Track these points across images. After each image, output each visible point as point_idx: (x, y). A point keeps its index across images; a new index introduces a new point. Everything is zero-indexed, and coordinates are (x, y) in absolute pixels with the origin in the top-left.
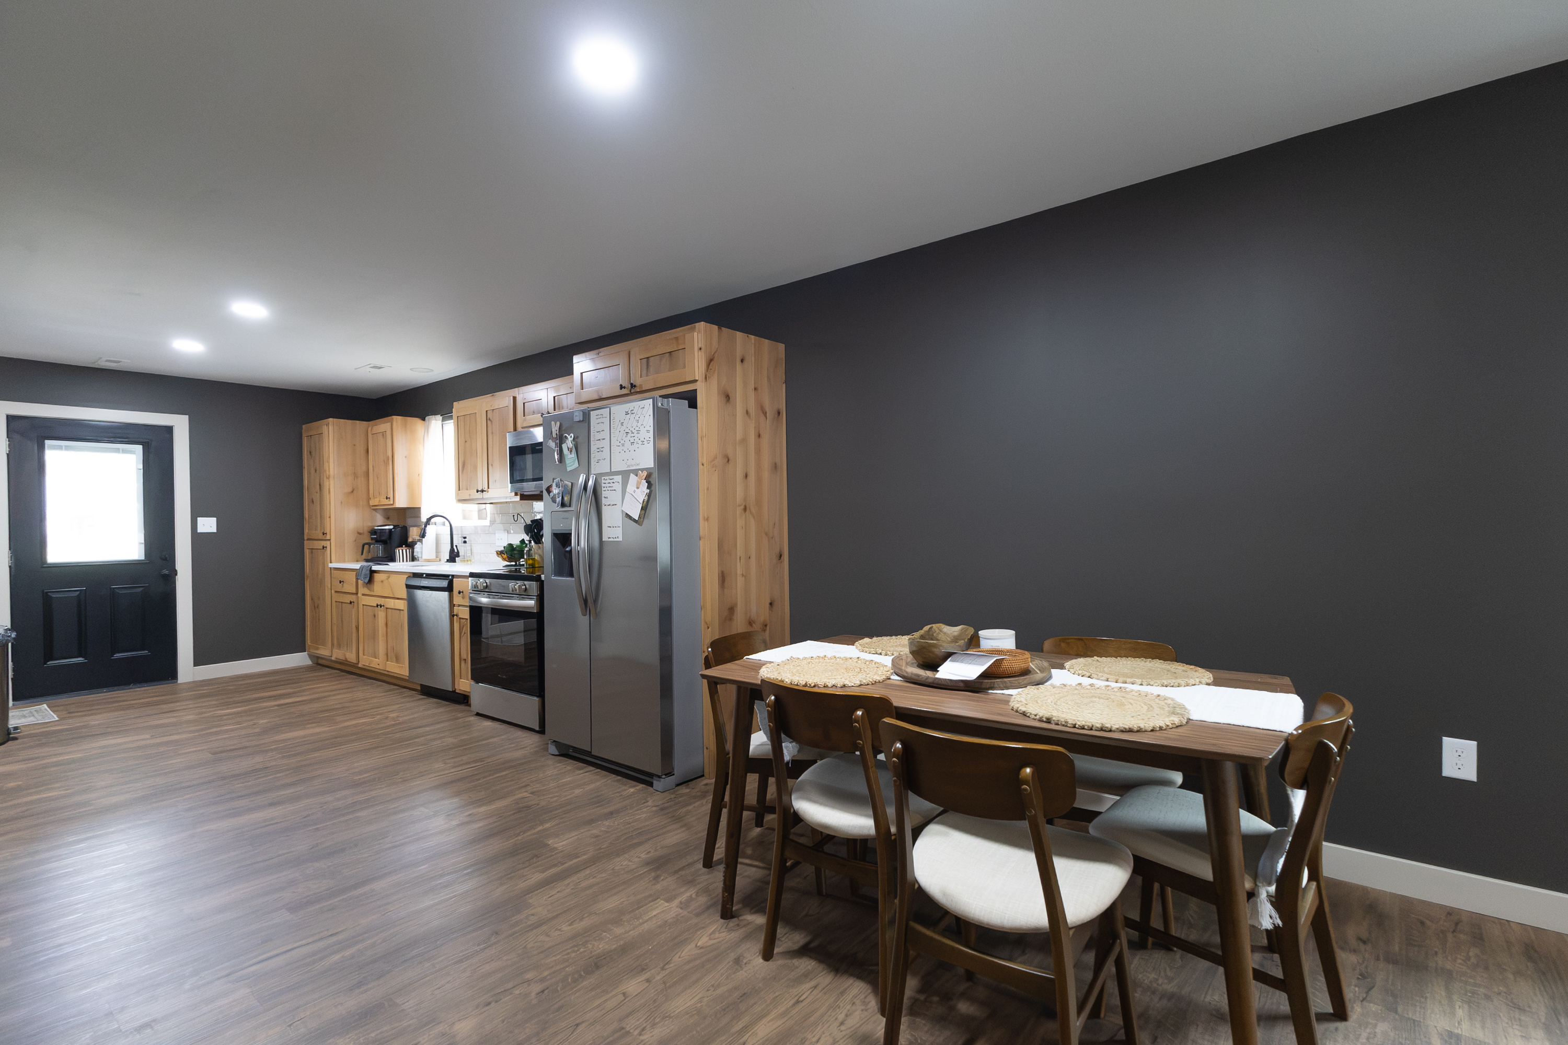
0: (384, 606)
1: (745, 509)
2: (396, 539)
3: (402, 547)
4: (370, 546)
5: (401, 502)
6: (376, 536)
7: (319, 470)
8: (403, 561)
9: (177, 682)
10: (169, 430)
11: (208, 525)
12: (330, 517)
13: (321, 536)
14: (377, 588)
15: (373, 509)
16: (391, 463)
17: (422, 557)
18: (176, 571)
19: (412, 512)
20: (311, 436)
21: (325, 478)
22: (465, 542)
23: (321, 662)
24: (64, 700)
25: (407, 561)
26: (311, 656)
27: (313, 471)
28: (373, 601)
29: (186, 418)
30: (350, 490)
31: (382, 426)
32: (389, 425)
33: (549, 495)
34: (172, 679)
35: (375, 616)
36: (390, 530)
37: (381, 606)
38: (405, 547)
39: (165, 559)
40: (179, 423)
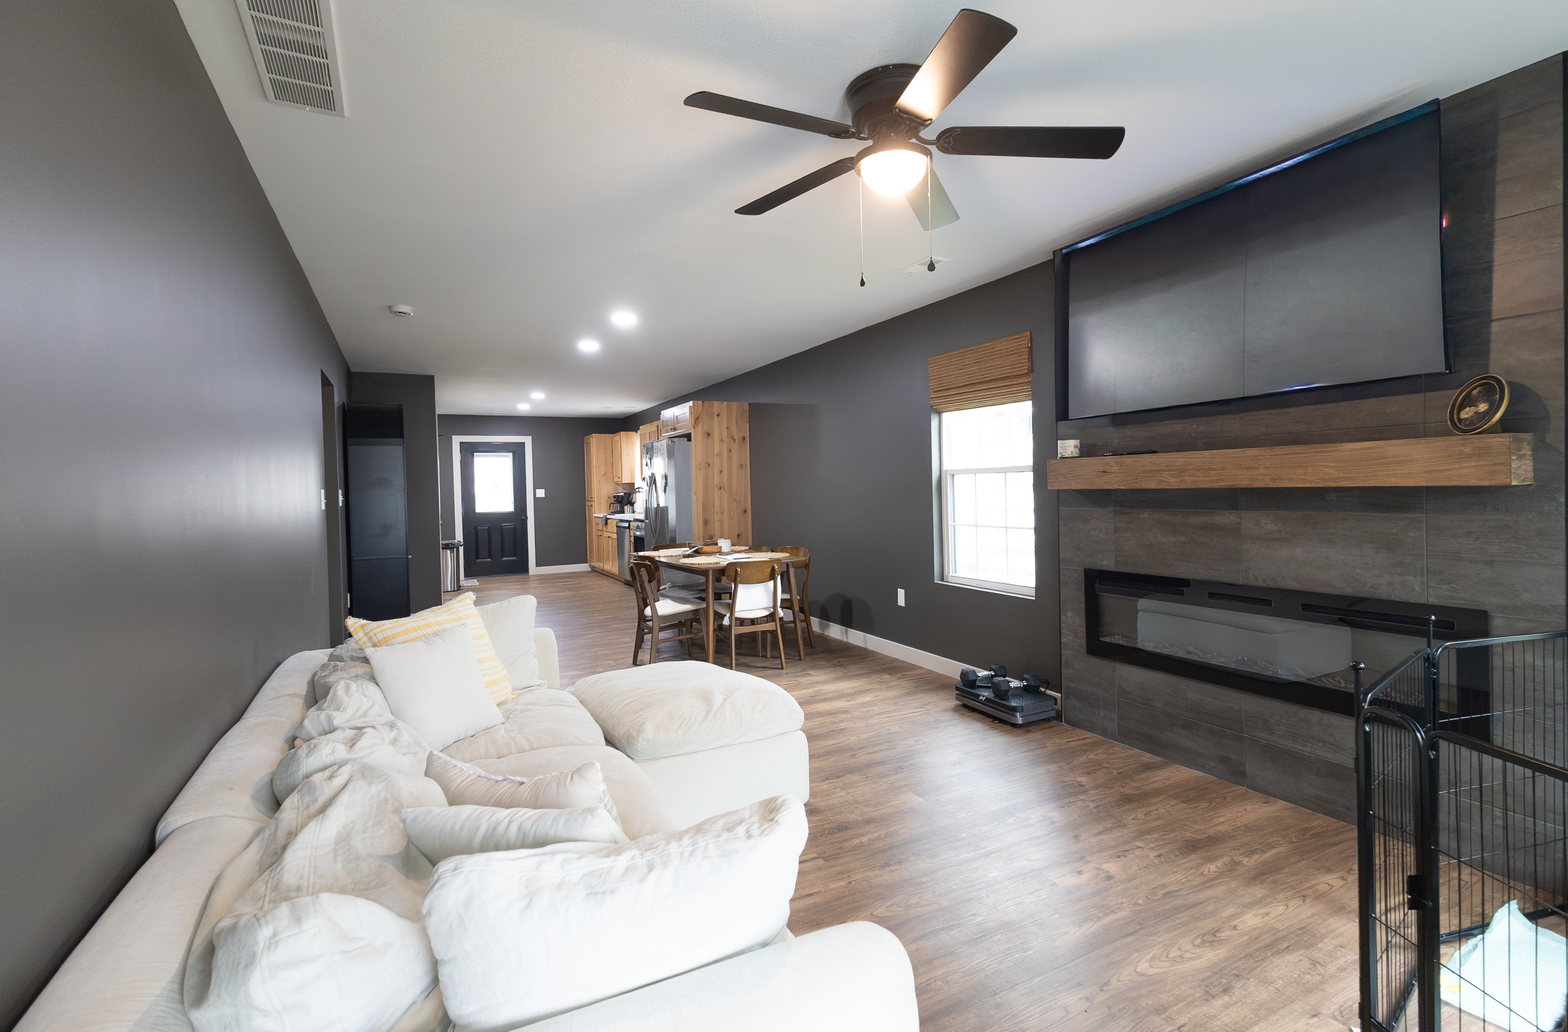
0: (610, 537)
1: (720, 488)
2: (625, 500)
3: (628, 504)
4: (613, 504)
5: (626, 480)
6: (616, 499)
7: (590, 462)
8: (627, 513)
9: (529, 574)
10: (523, 444)
11: (541, 493)
12: (595, 488)
13: (590, 499)
14: (609, 527)
15: (614, 484)
16: (621, 458)
18: (527, 517)
19: (631, 485)
20: (586, 443)
21: (593, 466)
23: (595, 569)
24: (484, 579)
25: (630, 513)
26: (590, 566)
28: (607, 535)
29: (530, 437)
30: (603, 472)
31: (617, 437)
34: (527, 572)
36: (622, 495)
39: (522, 511)
40: (527, 440)
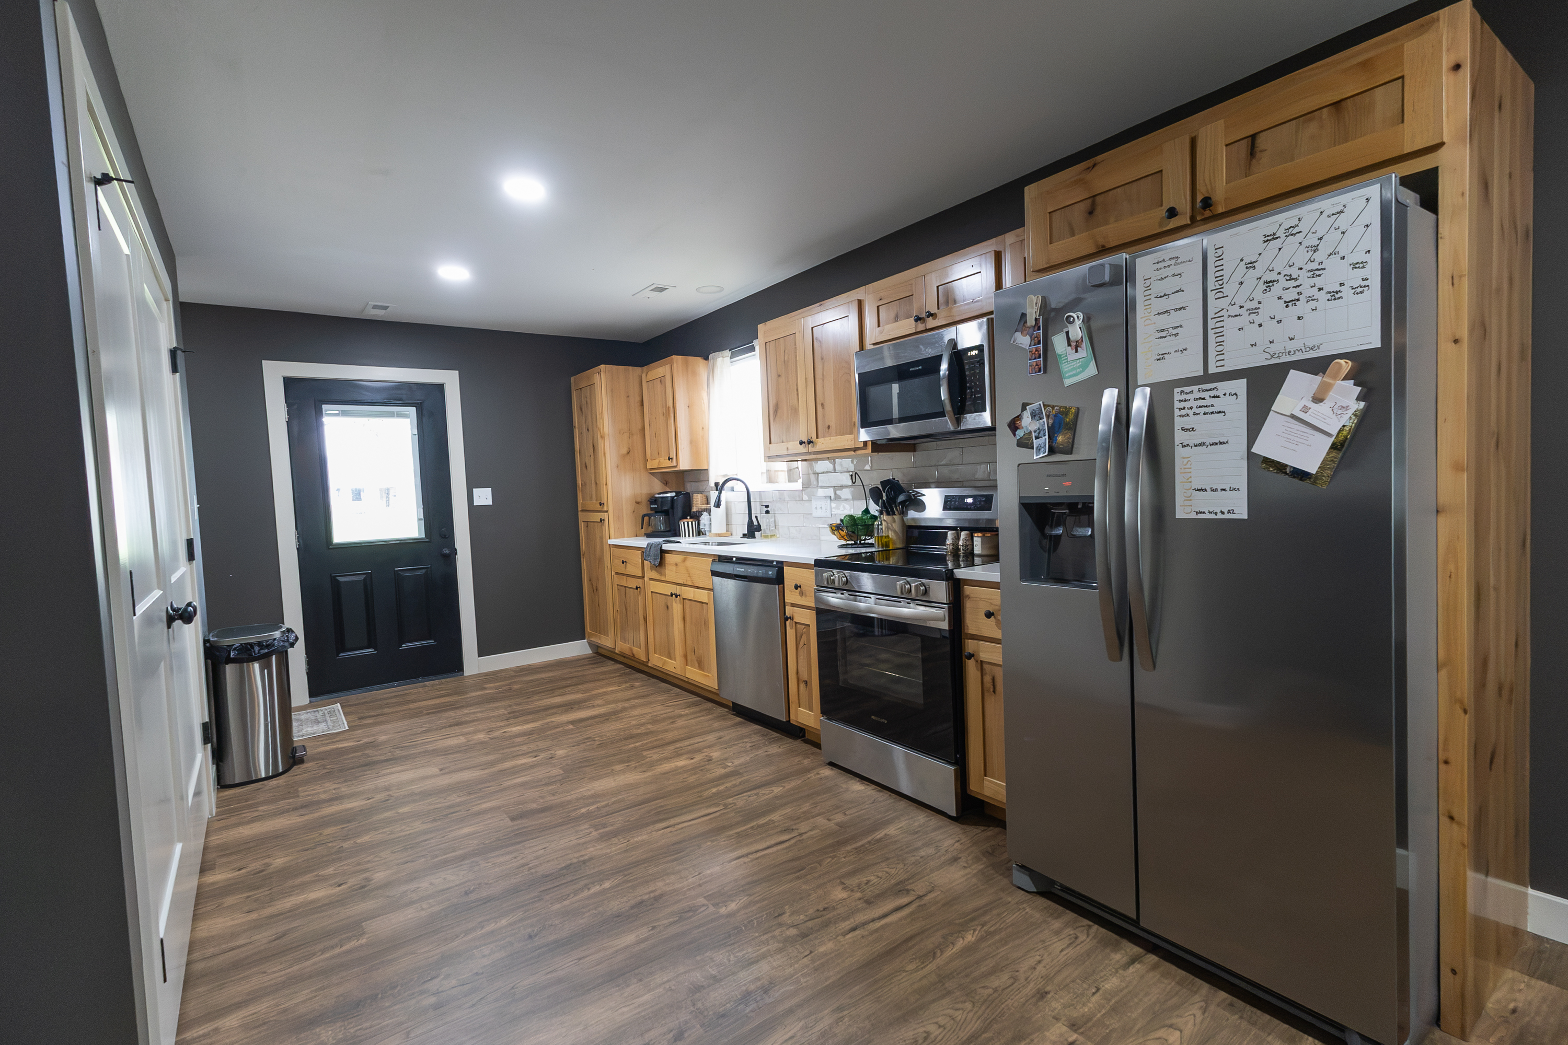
0: (679, 595)
2: (679, 511)
3: (687, 518)
4: (650, 518)
5: (684, 464)
6: (656, 506)
7: (592, 428)
8: (689, 536)
9: (463, 675)
10: (440, 388)
11: (484, 497)
12: (606, 484)
13: (598, 507)
14: (670, 572)
15: (650, 473)
16: (672, 415)
17: (710, 531)
18: (456, 550)
19: (698, 475)
20: (581, 389)
21: (599, 437)
22: (767, 512)
23: (600, 651)
24: (356, 698)
25: (693, 536)
26: (591, 645)
27: (585, 430)
28: (667, 589)
29: (456, 373)
30: (624, 451)
31: (659, 370)
32: (668, 367)
33: (1015, 435)
34: (458, 671)
35: (668, 607)
36: (672, 498)
37: (676, 596)
38: (690, 518)
39: (444, 537)
40: (450, 380)
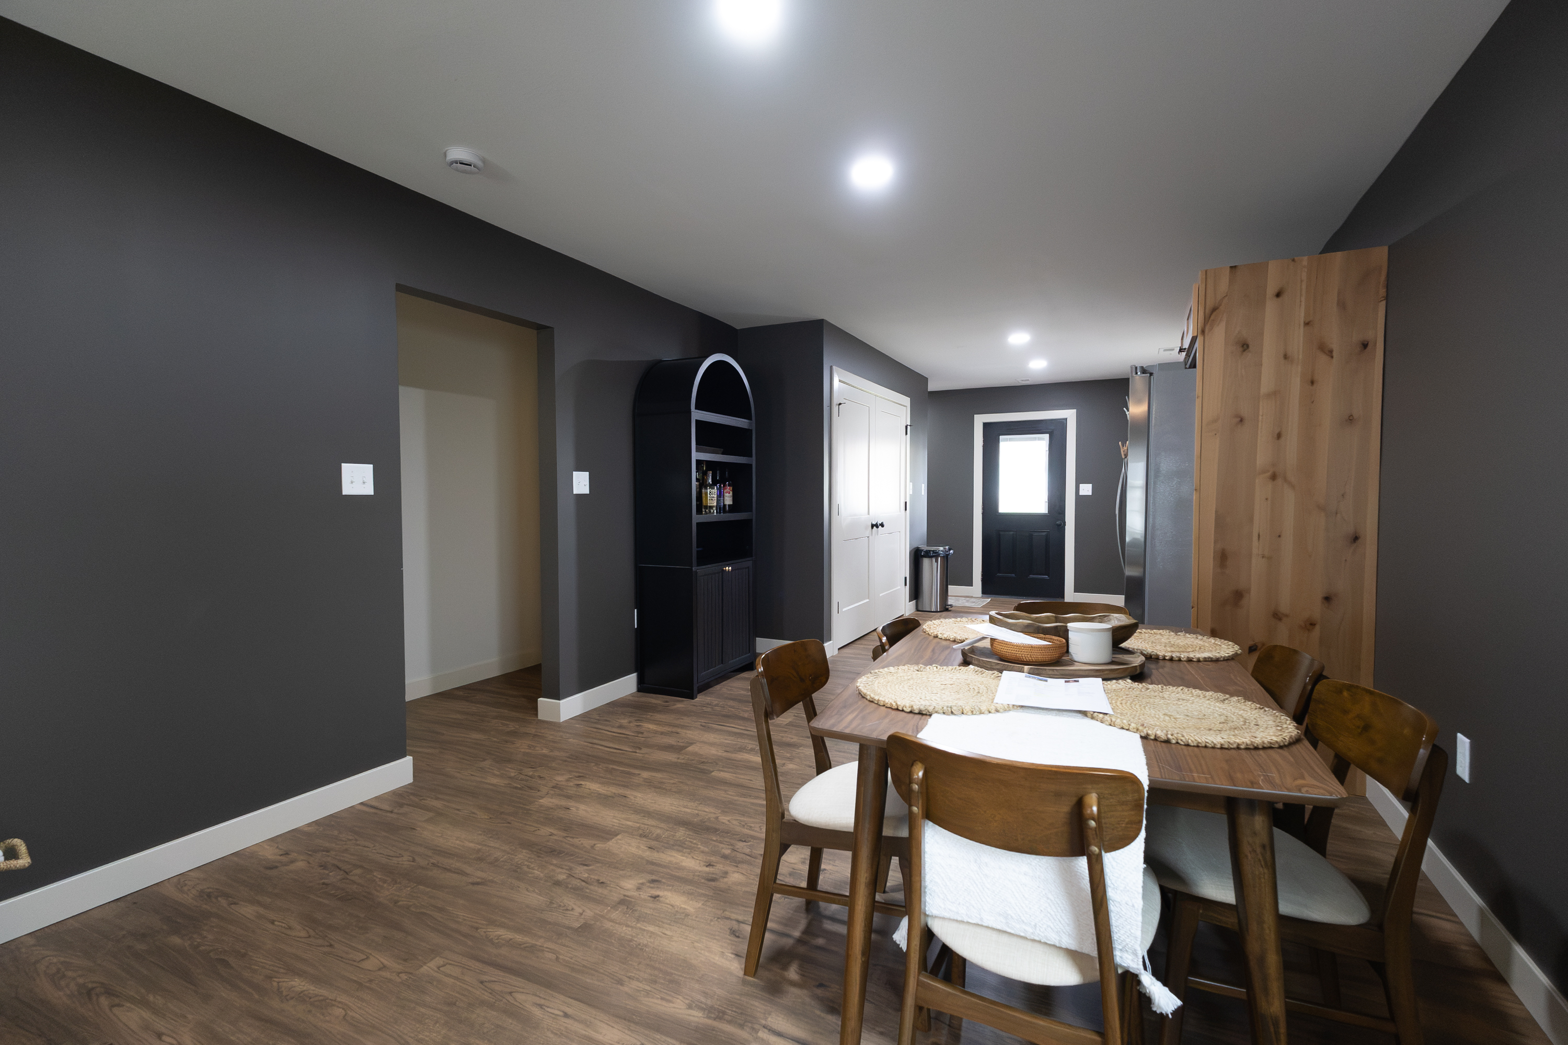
1: (1274, 477)
10: (1064, 422)
11: (1086, 489)
18: (1065, 522)
29: (1074, 412)
34: (1061, 600)
39: (1059, 514)
40: (1069, 415)
